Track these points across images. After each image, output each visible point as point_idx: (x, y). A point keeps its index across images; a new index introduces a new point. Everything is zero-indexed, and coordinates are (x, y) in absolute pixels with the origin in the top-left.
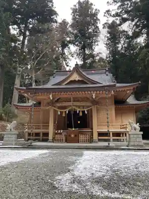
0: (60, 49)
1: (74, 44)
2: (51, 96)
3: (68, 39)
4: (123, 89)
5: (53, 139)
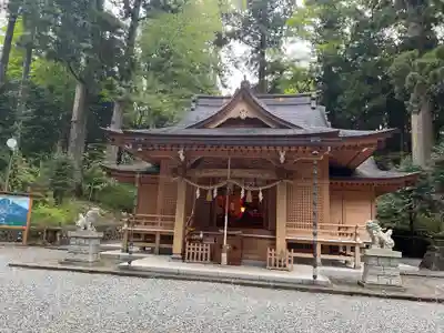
0: (211, 50)
1: (241, 39)
2: (181, 153)
3: (229, 28)
4: (353, 143)
5: (183, 253)
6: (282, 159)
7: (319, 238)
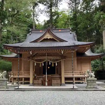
2: (31, 52)
4: (83, 46)
5: (33, 83)
6: (62, 53)
7: (74, 76)
